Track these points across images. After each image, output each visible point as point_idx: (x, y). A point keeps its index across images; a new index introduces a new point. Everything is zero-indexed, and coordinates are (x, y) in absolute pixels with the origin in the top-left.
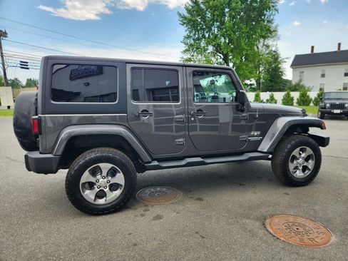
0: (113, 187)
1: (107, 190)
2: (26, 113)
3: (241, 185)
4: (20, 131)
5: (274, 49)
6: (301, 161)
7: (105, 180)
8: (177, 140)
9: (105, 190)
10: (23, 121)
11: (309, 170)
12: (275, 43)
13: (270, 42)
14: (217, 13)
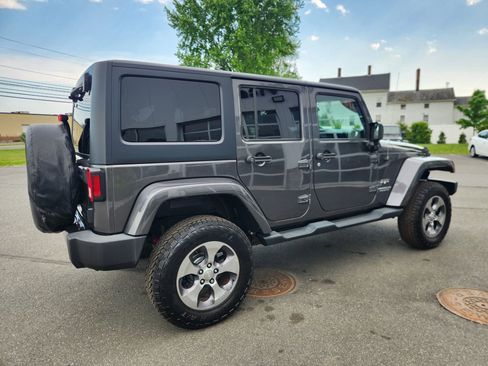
0: (223, 278)
1: (214, 285)
2: (55, 163)
3: (362, 254)
4: (44, 196)
5: (292, 70)
6: (432, 214)
7: (212, 269)
8: (300, 198)
9: (212, 285)
10: (52, 177)
11: (440, 225)
12: (293, 63)
13: (288, 60)
14: (223, 15)
